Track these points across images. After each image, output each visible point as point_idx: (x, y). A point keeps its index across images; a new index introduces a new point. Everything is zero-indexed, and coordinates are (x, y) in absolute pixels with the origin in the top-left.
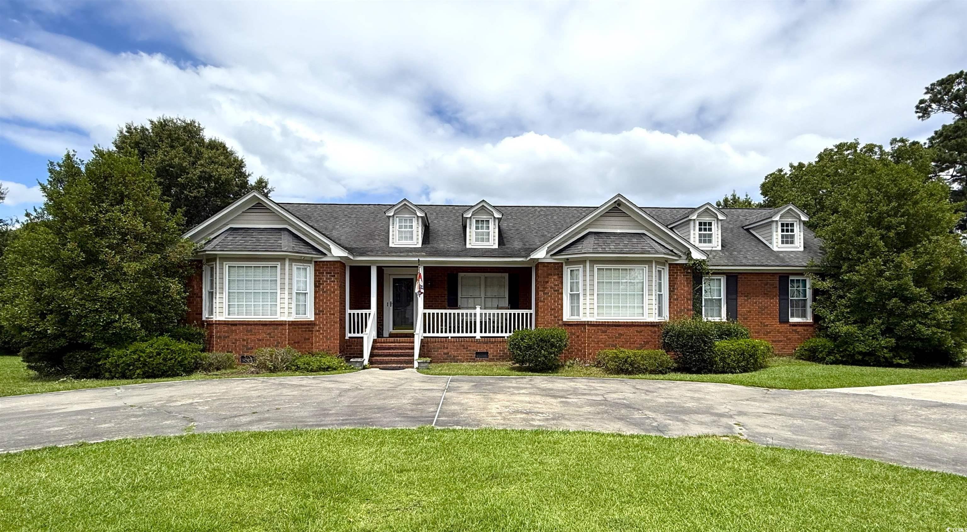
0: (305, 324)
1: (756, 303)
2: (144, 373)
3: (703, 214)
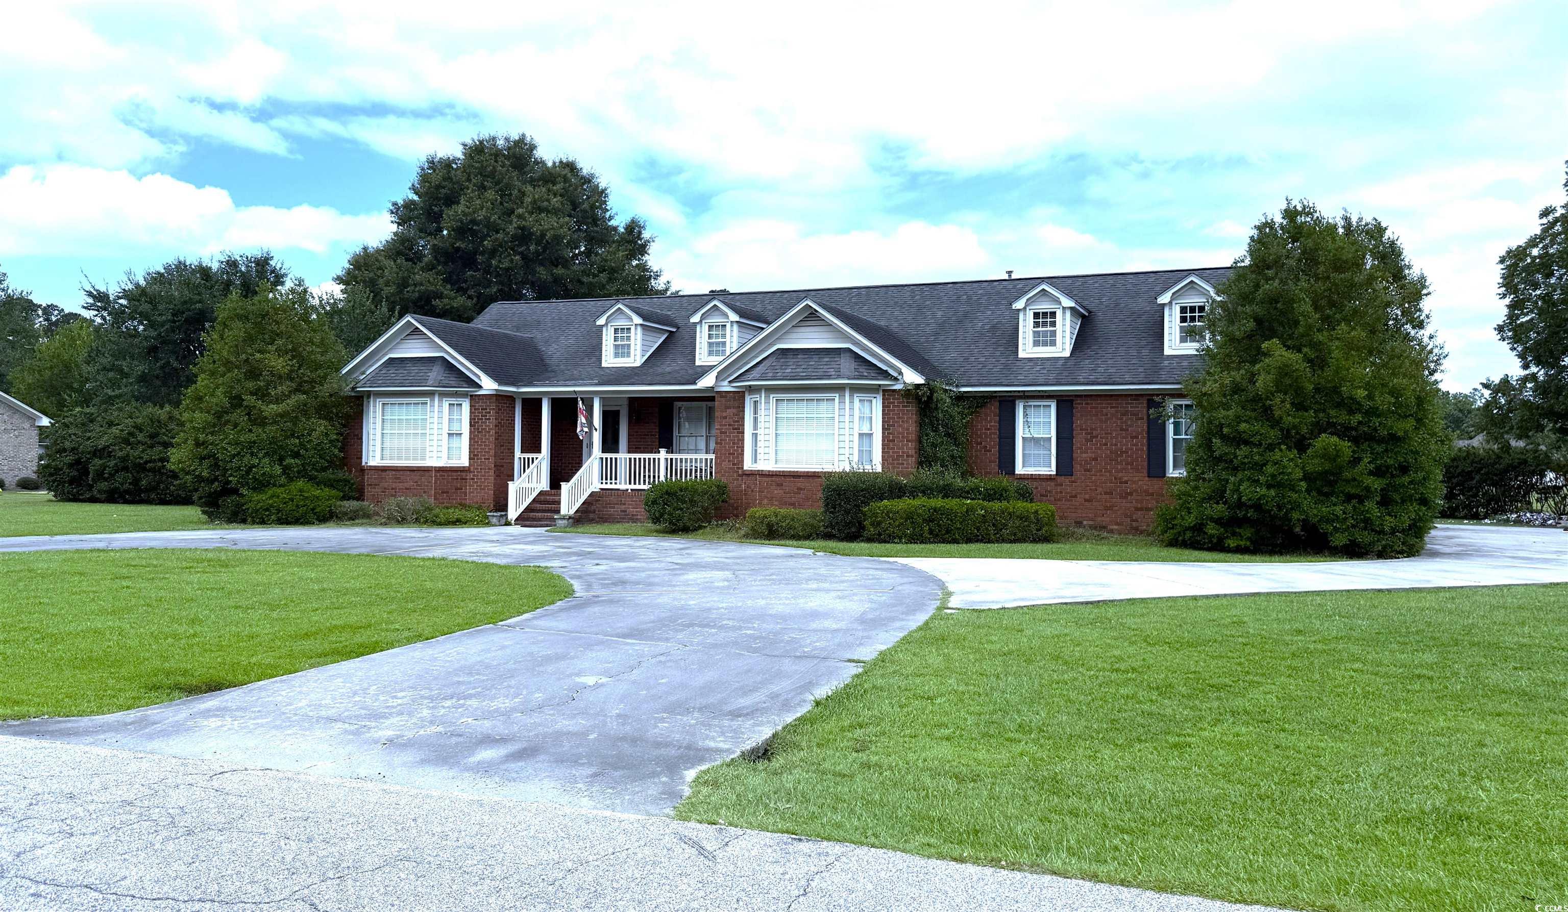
0: (457, 471)
1: (1106, 444)
3: (1040, 300)
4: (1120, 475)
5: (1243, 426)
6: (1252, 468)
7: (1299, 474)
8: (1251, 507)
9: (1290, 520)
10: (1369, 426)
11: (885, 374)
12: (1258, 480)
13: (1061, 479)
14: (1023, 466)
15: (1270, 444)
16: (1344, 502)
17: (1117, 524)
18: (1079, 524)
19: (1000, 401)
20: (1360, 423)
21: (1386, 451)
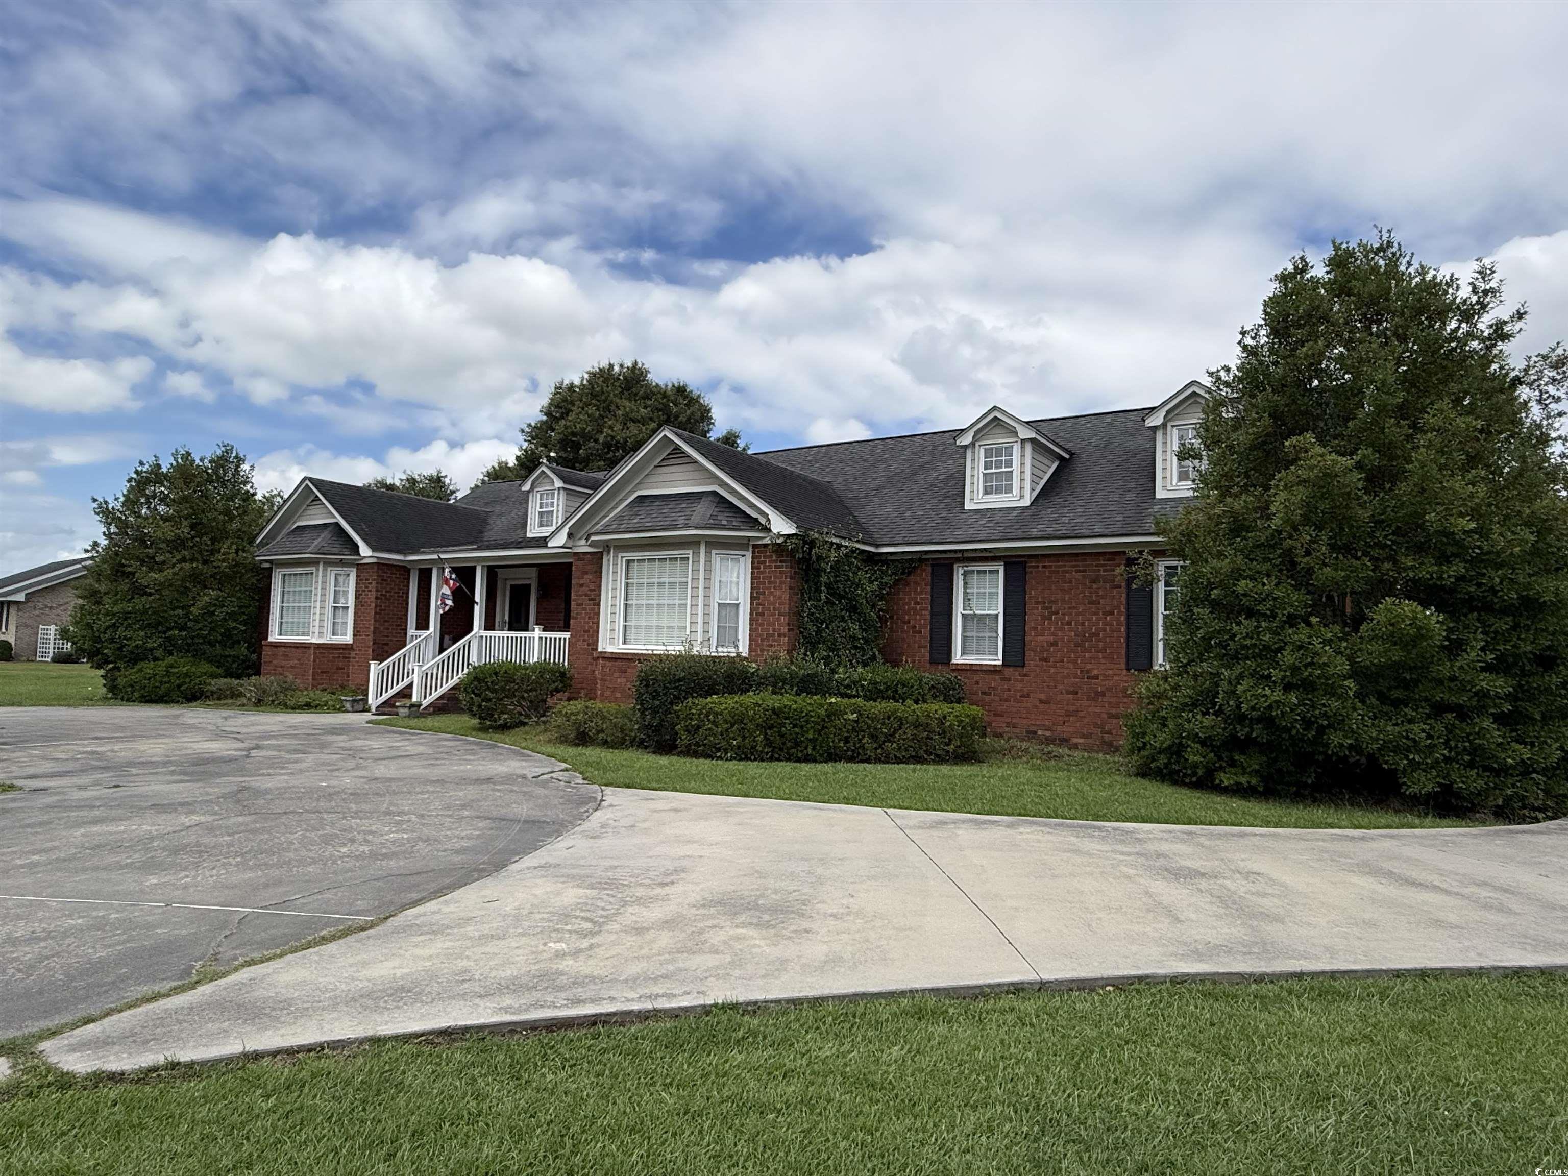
0: (339, 649)
1: (1069, 623)
2: (143, 696)
3: (994, 432)
4: (1089, 666)
5: (1243, 585)
6: (1260, 656)
7: (1342, 666)
8: (1259, 720)
9: (1327, 745)
10: (1479, 585)
11: (753, 523)
12: (1269, 677)
13: (1008, 672)
14: (963, 653)
15: (1290, 616)
16: (1429, 716)
17: (1083, 736)
18: (1031, 734)
19: (933, 565)
20: (1461, 579)
21: (1515, 627)
